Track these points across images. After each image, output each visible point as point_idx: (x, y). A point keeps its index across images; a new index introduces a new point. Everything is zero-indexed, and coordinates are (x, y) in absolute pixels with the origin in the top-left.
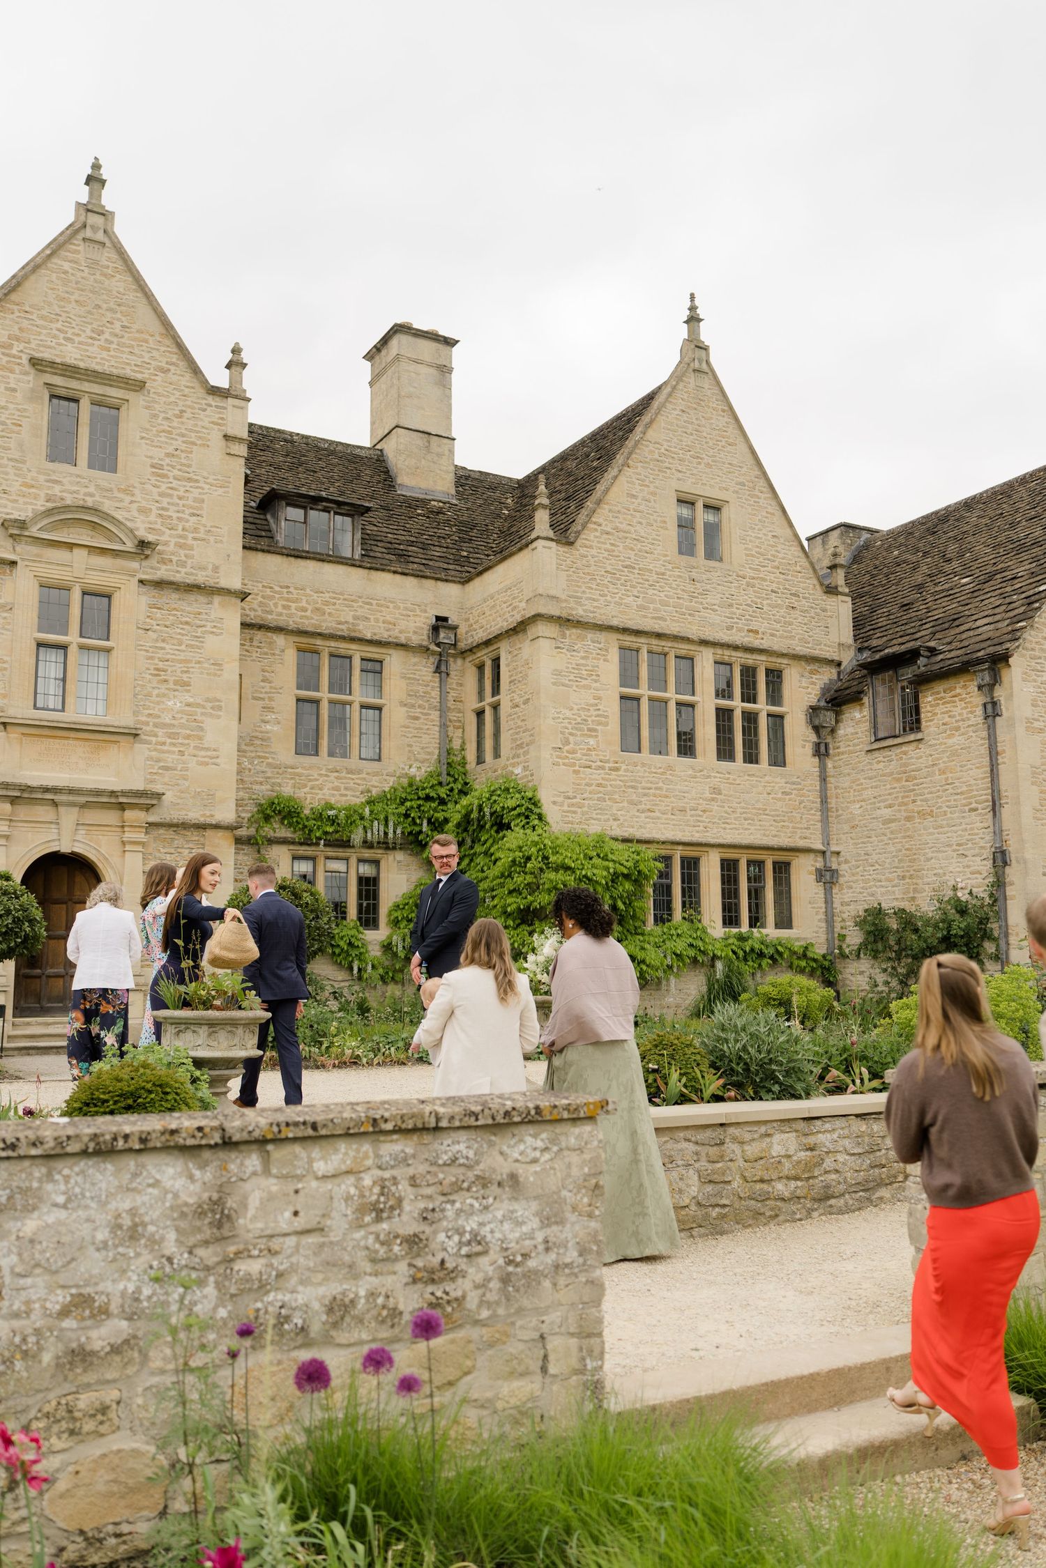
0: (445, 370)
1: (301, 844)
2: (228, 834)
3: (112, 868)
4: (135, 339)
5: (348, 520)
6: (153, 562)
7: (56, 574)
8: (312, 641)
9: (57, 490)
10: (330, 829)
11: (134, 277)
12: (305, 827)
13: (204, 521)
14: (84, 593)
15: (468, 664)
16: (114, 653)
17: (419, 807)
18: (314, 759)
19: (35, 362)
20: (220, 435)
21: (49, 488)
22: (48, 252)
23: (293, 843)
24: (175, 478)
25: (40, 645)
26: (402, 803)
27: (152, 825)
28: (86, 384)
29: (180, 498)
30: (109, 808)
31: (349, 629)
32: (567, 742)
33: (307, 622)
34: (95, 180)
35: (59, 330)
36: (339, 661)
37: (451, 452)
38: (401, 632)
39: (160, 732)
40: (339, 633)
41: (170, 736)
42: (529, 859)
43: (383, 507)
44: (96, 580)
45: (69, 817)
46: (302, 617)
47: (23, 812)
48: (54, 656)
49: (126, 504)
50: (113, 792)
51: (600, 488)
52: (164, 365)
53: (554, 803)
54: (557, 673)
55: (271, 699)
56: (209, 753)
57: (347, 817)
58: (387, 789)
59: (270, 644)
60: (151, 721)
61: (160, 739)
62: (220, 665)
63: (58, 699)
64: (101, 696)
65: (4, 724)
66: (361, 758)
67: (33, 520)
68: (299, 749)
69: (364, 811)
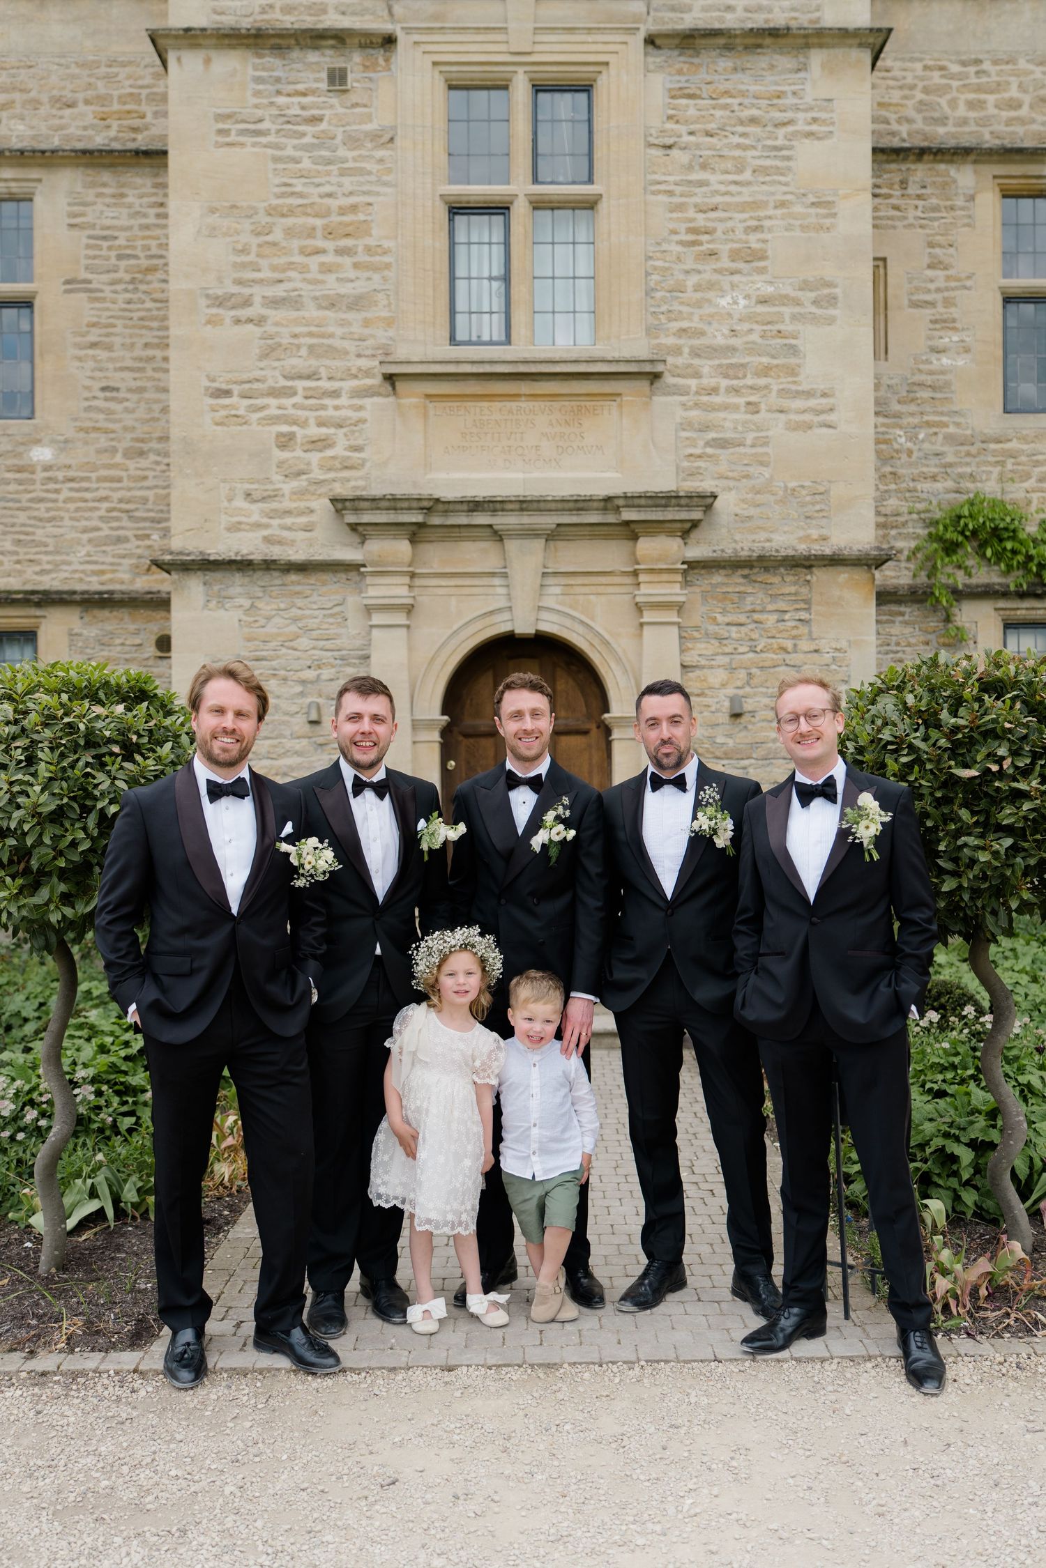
1: (1022, 595)
2: (859, 575)
3: (619, 660)
7: (476, 53)
8: (1030, 168)
12: (1030, 558)
14: (539, 88)
16: (603, 207)
23: (1004, 594)
25: (455, 209)
27: (694, 567)
30: (607, 537)
33: (1020, 130)
39: (706, 366)
41: (729, 371)
44: (559, 53)
45: (525, 559)
46: (1009, 122)
47: (436, 556)
50: (608, 499)
55: (948, 302)
56: (812, 403)
59: (946, 187)
60: (686, 343)
61: (707, 382)
62: (829, 204)
63: (498, 320)
64: (583, 304)
65: (390, 378)
68: (1012, 402)
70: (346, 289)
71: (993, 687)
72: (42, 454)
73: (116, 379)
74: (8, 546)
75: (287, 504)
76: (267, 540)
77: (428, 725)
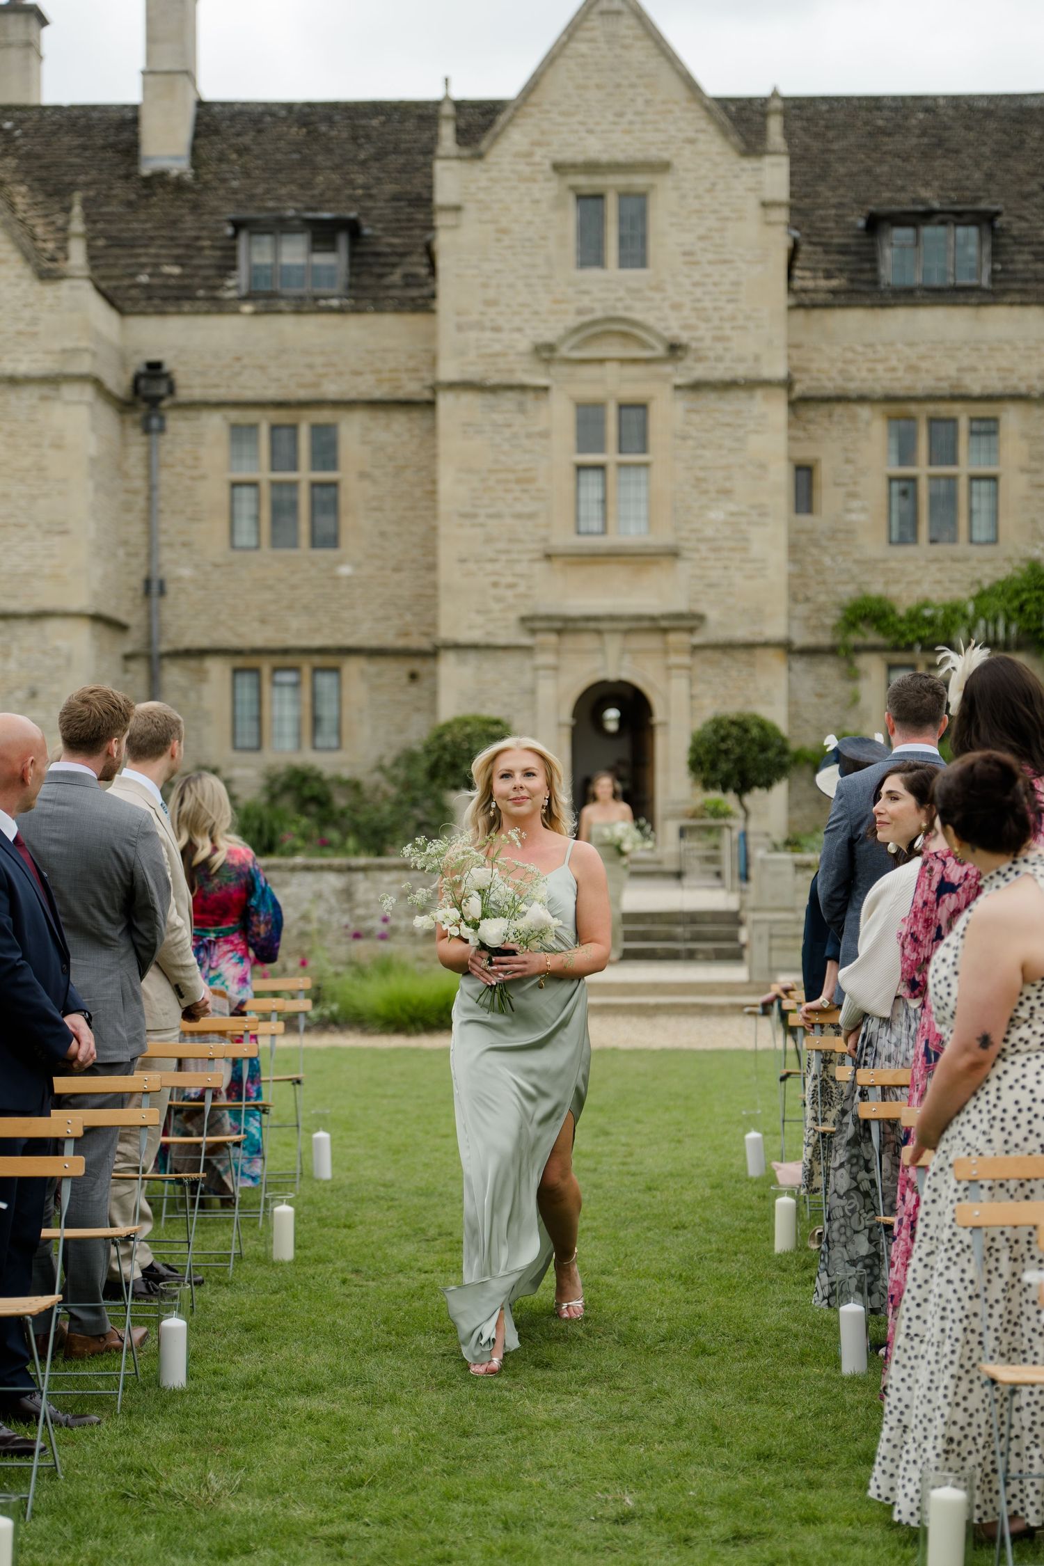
1: (895, 650)
2: (777, 648)
3: (658, 693)
4: (660, 113)
5: (973, 231)
6: (689, 362)
7: (590, 392)
8: (903, 407)
9: (586, 301)
10: (926, 633)
12: (896, 631)
13: (742, 306)
14: (622, 407)
16: (652, 467)
18: (909, 550)
19: (559, 168)
20: (757, 202)
21: (578, 301)
22: (564, 40)
23: (884, 650)
24: (710, 263)
25: (579, 468)
26: (1018, 596)
27: (696, 649)
28: (610, 177)
29: (715, 284)
30: (652, 634)
31: (952, 386)
33: (897, 385)
35: (582, 123)
36: (943, 425)
38: (1021, 379)
39: (703, 547)
40: (939, 393)
41: (714, 550)
44: (631, 392)
45: (613, 644)
46: (891, 380)
47: (570, 642)
48: (592, 478)
49: (657, 303)
50: (652, 616)
52: (692, 135)
55: (855, 483)
56: (756, 565)
57: (946, 615)
58: (1002, 578)
59: (854, 418)
60: (693, 535)
61: (703, 555)
62: (765, 466)
63: (600, 522)
64: (643, 511)
65: (547, 555)
66: (971, 541)
67: (563, 339)
68: (895, 536)
69: (970, 609)
70: (525, 509)
72: (345, 570)
73: (388, 528)
74: (326, 621)
75: (496, 616)
76: (488, 634)
77: (566, 724)
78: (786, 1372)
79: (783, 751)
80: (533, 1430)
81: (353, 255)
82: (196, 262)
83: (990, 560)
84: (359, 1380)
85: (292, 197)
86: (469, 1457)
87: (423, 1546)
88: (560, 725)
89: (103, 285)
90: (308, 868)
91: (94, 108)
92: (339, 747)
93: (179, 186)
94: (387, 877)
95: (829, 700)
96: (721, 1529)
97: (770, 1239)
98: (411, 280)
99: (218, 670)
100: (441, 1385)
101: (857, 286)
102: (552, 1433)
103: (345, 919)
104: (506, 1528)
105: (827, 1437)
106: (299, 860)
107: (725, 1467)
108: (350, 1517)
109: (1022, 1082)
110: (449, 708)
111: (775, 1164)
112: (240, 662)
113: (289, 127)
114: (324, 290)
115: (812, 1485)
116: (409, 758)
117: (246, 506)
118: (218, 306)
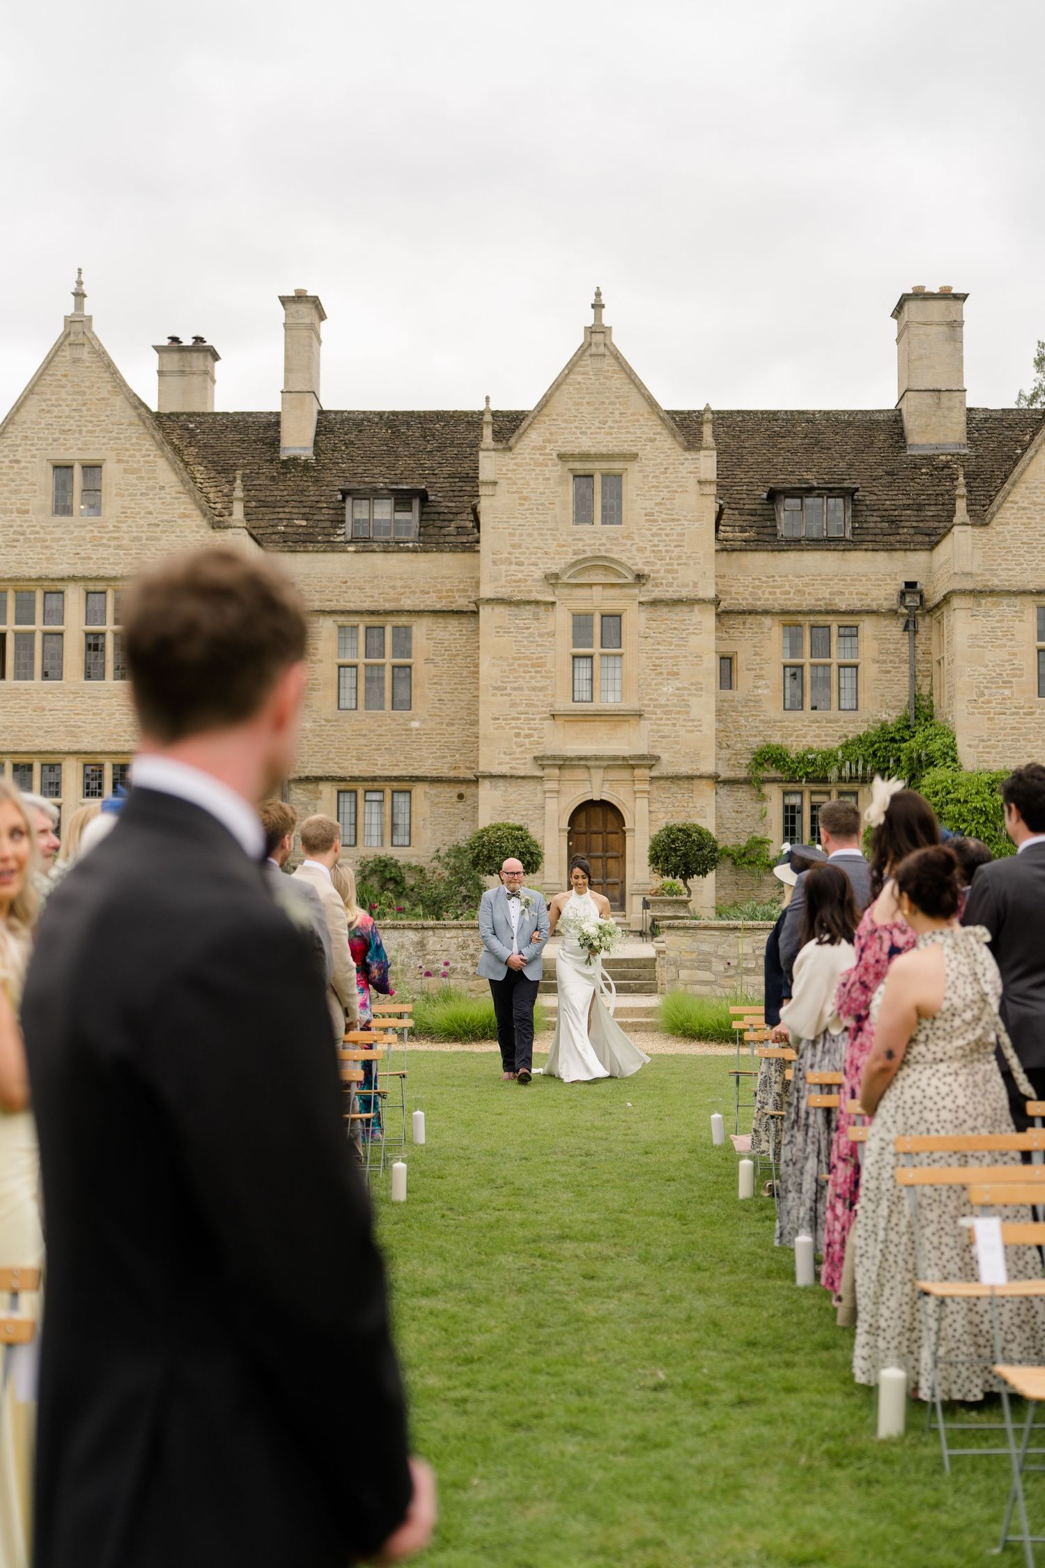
0: (955, 325)
1: (789, 782)
2: (711, 782)
3: (629, 810)
4: (630, 421)
5: (840, 501)
6: (649, 586)
7: (582, 606)
8: (794, 618)
9: (580, 545)
10: (810, 770)
11: (626, 373)
12: (790, 769)
13: (685, 550)
14: (603, 616)
15: (934, 622)
16: (624, 657)
17: (885, 748)
18: (799, 713)
19: (561, 456)
20: (695, 481)
21: (575, 545)
22: (566, 372)
23: (781, 781)
24: (663, 521)
25: (575, 657)
26: (873, 746)
27: (653, 779)
28: (597, 463)
29: (667, 535)
30: (623, 768)
31: (826, 604)
32: (983, 694)
33: (790, 603)
34: (598, 306)
35: (576, 428)
36: (821, 630)
37: (963, 402)
38: (872, 600)
39: (658, 711)
40: (818, 609)
41: (666, 713)
42: (936, 794)
43: (888, 473)
44: (610, 606)
45: (597, 776)
46: (785, 600)
47: (567, 774)
48: (584, 663)
49: (628, 547)
50: (624, 757)
51: (1018, 469)
52: (652, 435)
53: (970, 746)
54: (973, 637)
56: (695, 723)
57: (824, 759)
58: (861, 734)
59: (760, 625)
60: (652, 703)
61: (658, 716)
62: (700, 657)
63: (589, 694)
64: (618, 687)
65: (553, 715)
66: (839, 709)
67: (564, 571)
68: (788, 706)
69: (840, 753)
70: (538, 684)
71: (680, 830)
72: (415, 724)
73: (444, 696)
74: (402, 759)
75: (518, 756)
76: (511, 768)
77: (564, 830)
78: (759, 1284)
79: (715, 850)
80: (587, 1323)
81: (422, 513)
82: (316, 517)
83: (852, 722)
84: (461, 1287)
85: (383, 476)
86: (545, 1343)
87: (522, 1406)
88: (560, 830)
89: (254, 532)
90: (394, 928)
91: (250, 414)
92: (409, 846)
93: (306, 466)
94: (449, 934)
95: (743, 815)
96: (729, 1396)
97: (736, 1189)
98: (461, 531)
99: (328, 791)
100: (519, 1291)
101: (761, 537)
102: (601, 1326)
103: (420, 963)
104: (579, 1393)
105: (793, 1330)
106: (388, 921)
107: (726, 1352)
108: (468, 1385)
109: (918, 1083)
110: (485, 819)
111: (732, 1136)
112: (343, 786)
113: (381, 429)
114: (403, 537)
115: (788, 1365)
116: (458, 852)
117: (348, 681)
118: (332, 547)
